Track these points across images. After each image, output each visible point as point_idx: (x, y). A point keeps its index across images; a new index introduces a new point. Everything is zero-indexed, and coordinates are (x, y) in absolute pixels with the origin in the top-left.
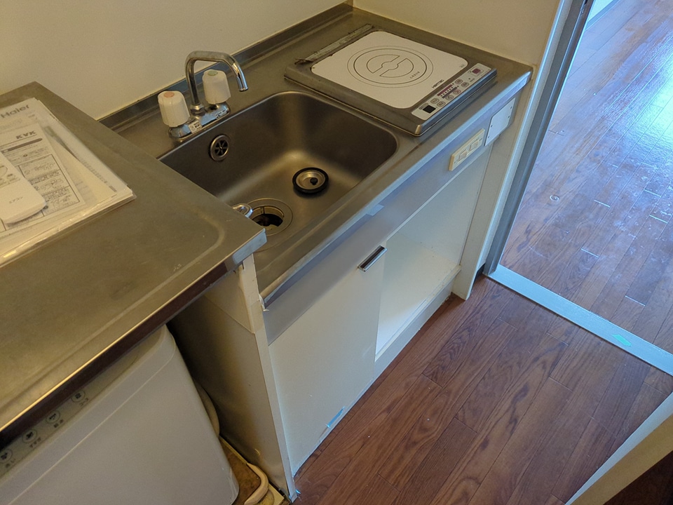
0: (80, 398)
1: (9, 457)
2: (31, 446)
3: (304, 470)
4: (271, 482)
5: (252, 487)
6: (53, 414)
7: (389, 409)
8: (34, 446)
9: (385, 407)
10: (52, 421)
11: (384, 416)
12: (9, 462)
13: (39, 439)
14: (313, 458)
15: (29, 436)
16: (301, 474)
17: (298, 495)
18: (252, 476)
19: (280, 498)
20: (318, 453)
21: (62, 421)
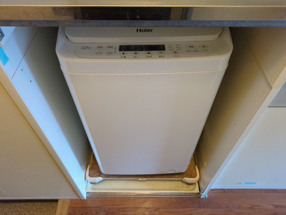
0: (176, 54)
1: (137, 54)
2: (147, 57)
3: (215, 191)
4: (198, 182)
5: (191, 176)
6: (162, 52)
7: (276, 206)
8: (148, 57)
9: (275, 204)
10: (160, 54)
11: (271, 207)
12: (136, 56)
13: (151, 57)
14: (222, 191)
15: (148, 53)
16: (213, 191)
17: (206, 197)
18: (194, 172)
19: (197, 191)
20: (227, 191)
21: (163, 56)
